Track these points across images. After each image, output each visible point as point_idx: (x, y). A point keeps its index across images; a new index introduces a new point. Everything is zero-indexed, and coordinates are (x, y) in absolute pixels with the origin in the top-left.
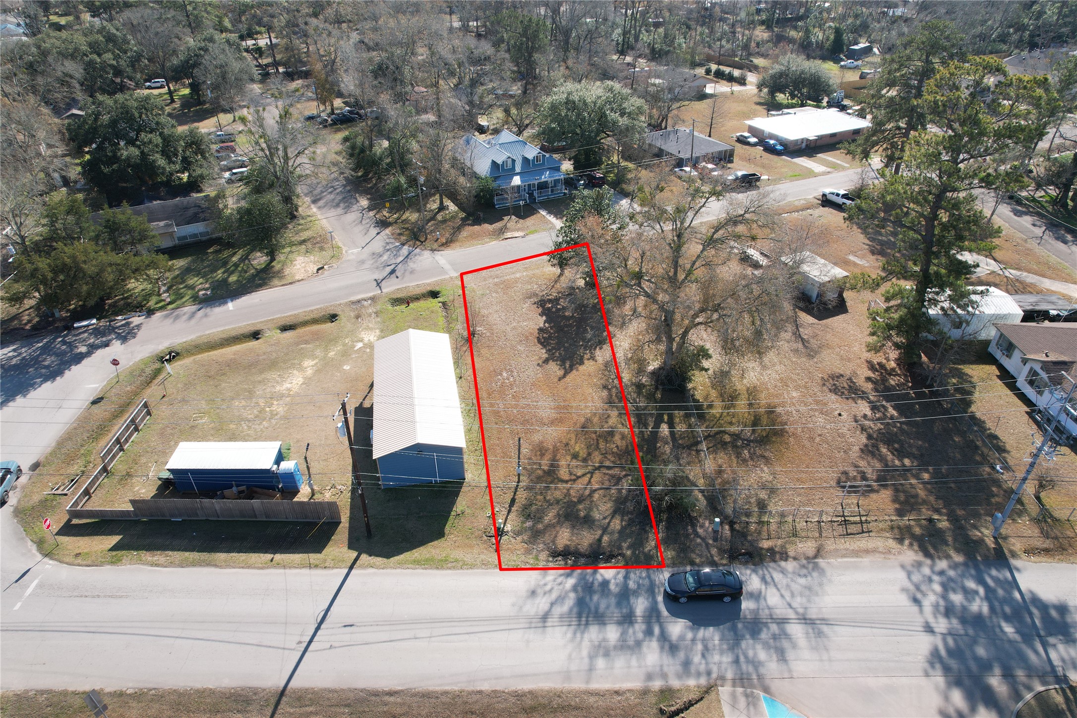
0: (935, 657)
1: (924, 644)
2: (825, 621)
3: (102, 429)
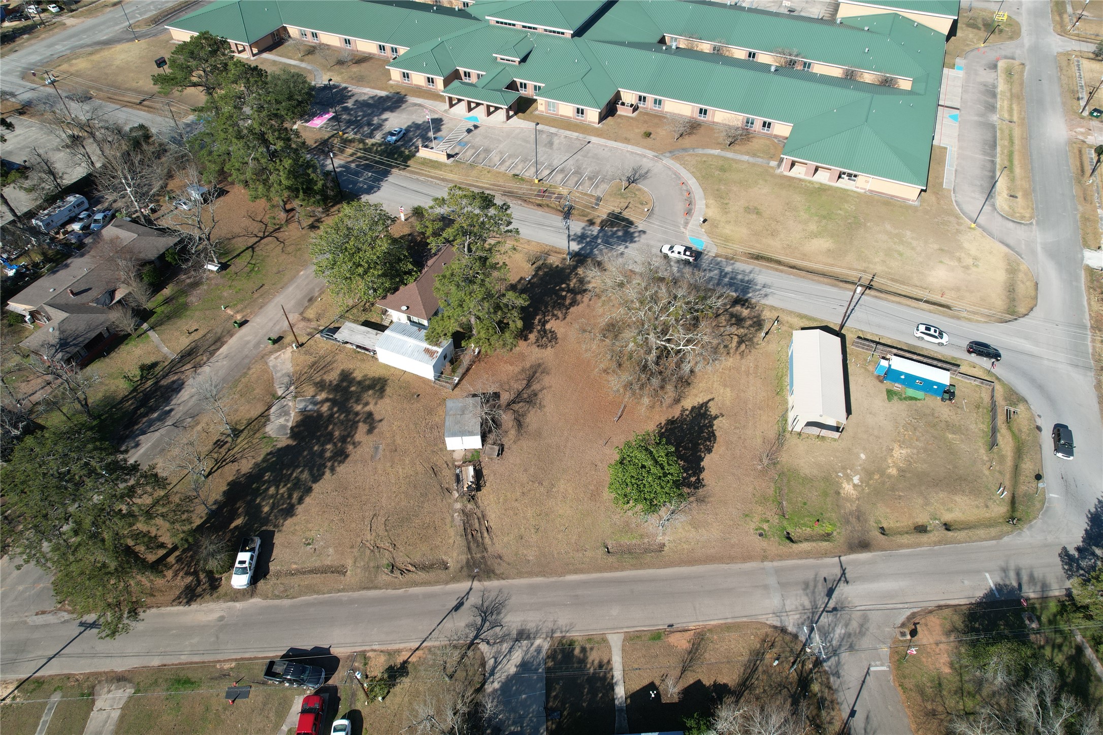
3: (1019, 450)
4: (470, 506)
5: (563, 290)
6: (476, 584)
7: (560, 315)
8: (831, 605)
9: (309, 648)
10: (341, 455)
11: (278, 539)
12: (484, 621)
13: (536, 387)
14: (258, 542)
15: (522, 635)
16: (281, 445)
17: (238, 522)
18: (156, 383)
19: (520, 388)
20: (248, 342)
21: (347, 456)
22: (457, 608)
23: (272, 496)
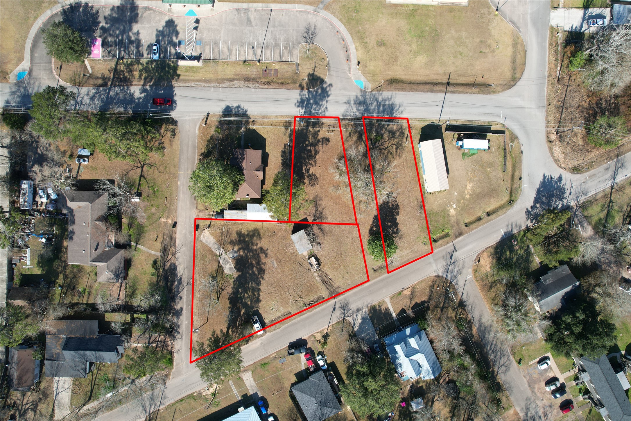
0: (328, 96)
1: (329, 99)
2: (346, 103)
3: (514, 166)
4: (320, 273)
5: (307, 145)
6: (336, 299)
7: (313, 163)
8: (452, 261)
9: (295, 340)
10: (262, 271)
11: (261, 311)
12: (344, 310)
13: (320, 209)
14: (256, 318)
15: (358, 310)
16: (236, 276)
17: (243, 312)
18: (164, 269)
19: (314, 212)
20: (185, 234)
21: (264, 270)
22: (334, 310)
23: (248, 297)
